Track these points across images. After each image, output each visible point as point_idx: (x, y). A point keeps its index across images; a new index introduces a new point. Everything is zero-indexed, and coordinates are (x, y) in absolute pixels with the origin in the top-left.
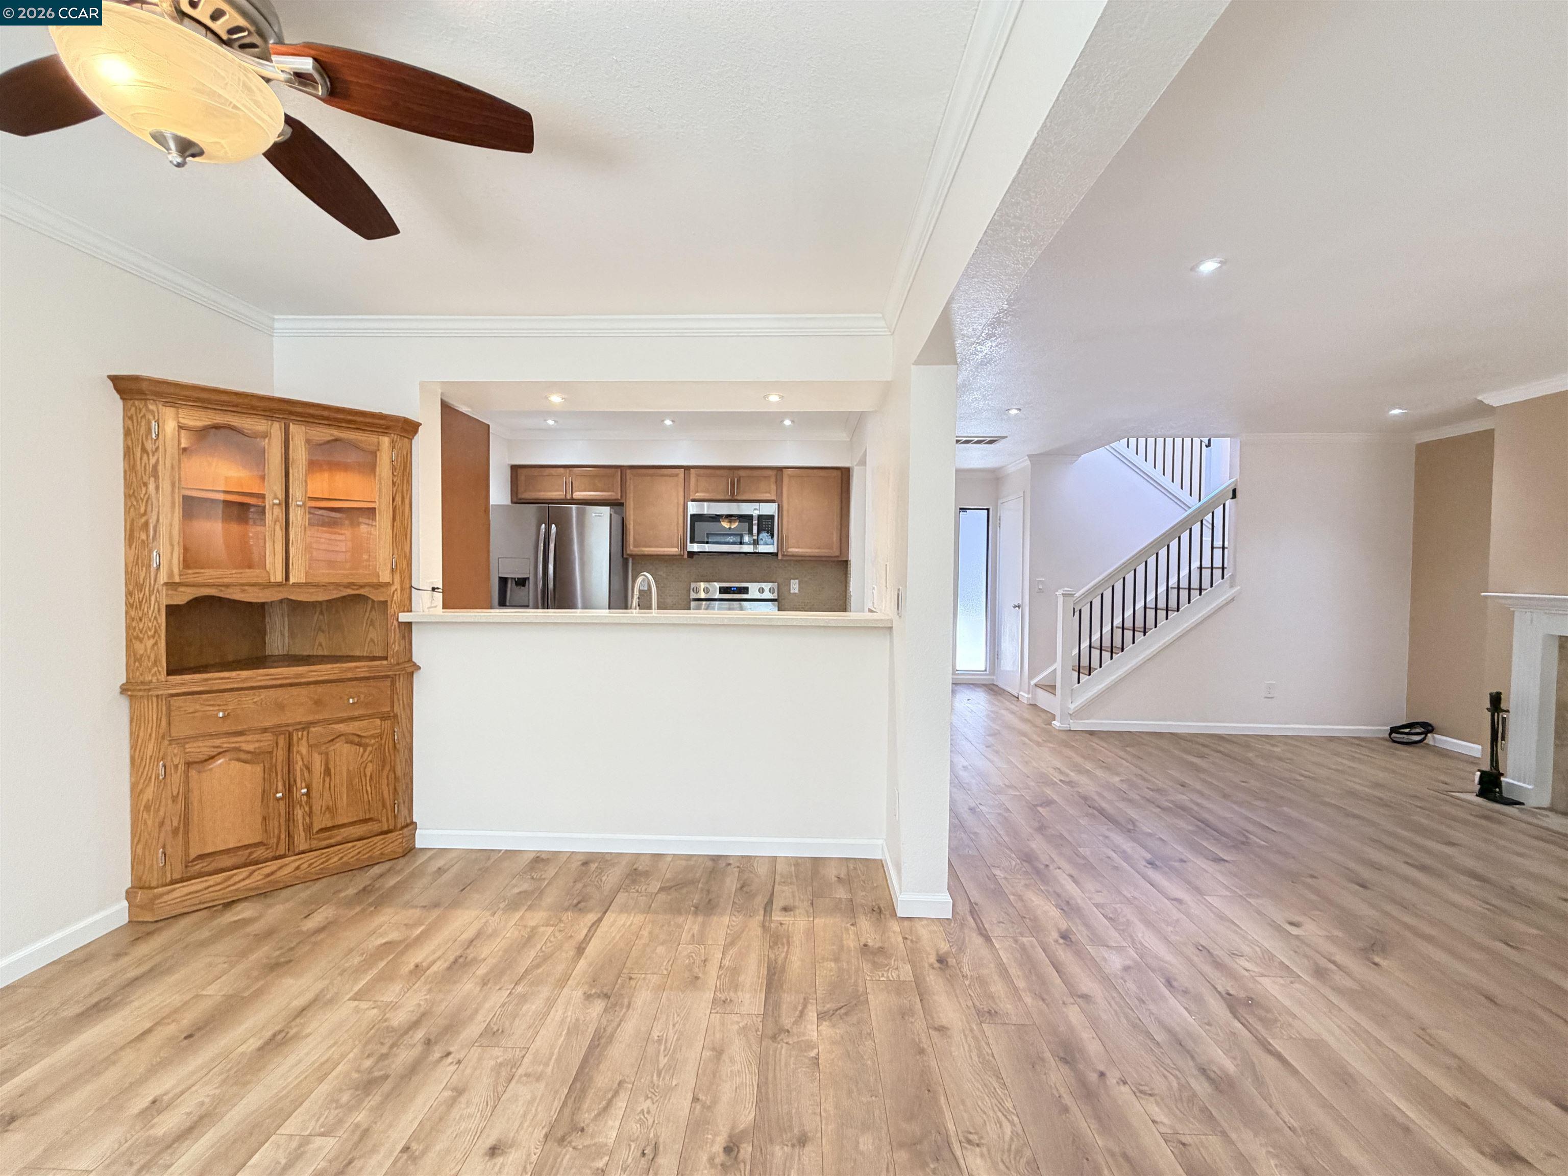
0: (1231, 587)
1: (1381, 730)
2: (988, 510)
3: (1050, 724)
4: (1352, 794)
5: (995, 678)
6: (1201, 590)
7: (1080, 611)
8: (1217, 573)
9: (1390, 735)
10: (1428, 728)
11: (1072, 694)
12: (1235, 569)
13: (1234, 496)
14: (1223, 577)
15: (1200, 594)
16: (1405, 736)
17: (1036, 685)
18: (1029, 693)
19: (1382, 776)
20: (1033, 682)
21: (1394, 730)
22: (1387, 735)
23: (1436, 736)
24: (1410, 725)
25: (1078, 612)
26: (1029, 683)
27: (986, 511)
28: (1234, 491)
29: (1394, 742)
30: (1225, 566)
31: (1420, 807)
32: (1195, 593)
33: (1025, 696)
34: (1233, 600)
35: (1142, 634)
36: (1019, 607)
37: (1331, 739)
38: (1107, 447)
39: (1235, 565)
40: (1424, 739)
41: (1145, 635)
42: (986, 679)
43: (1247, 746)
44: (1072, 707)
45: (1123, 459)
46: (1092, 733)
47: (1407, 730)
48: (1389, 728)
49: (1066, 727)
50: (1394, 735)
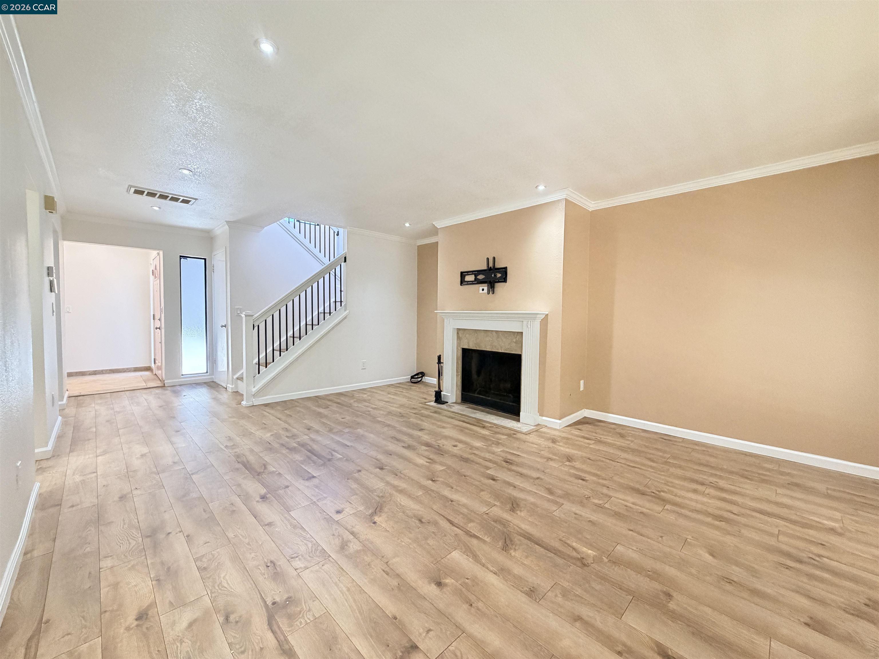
0: (345, 311)
1: (407, 378)
2: (205, 259)
3: (240, 404)
4: (390, 413)
5: (213, 377)
6: (330, 313)
7: (258, 326)
8: (338, 304)
9: (411, 380)
10: (423, 374)
11: (254, 383)
12: (346, 301)
13: (345, 261)
14: (341, 306)
15: (330, 315)
16: (416, 379)
17: (237, 379)
18: (232, 385)
19: (404, 401)
20: (235, 377)
21: (412, 377)
22: (409, 380)
23: (426, 377)
24: (417, 374)
25: (257, 327)
26: (233, 378)
27: (204, 260)
28: (345, 258)
29: (412, 383)
30: (342, 300)
31: (415, 414)
32: (327, 316)
33: (230, 386)
34: (345, 318)
35: (299, 339)
36: (225, 326)
37: (389, 386)
38: (278, 222)
39: (346, 300)
40: (422, 379)
41: (300, 340)
42: (207, 378)
43: (353, 397)
44: (254, 390)
45: (288, 231)
46: (266, 405)
47: (416, 377)
48: (410, 377)
49: (251, 404)
50: (412, 380)
